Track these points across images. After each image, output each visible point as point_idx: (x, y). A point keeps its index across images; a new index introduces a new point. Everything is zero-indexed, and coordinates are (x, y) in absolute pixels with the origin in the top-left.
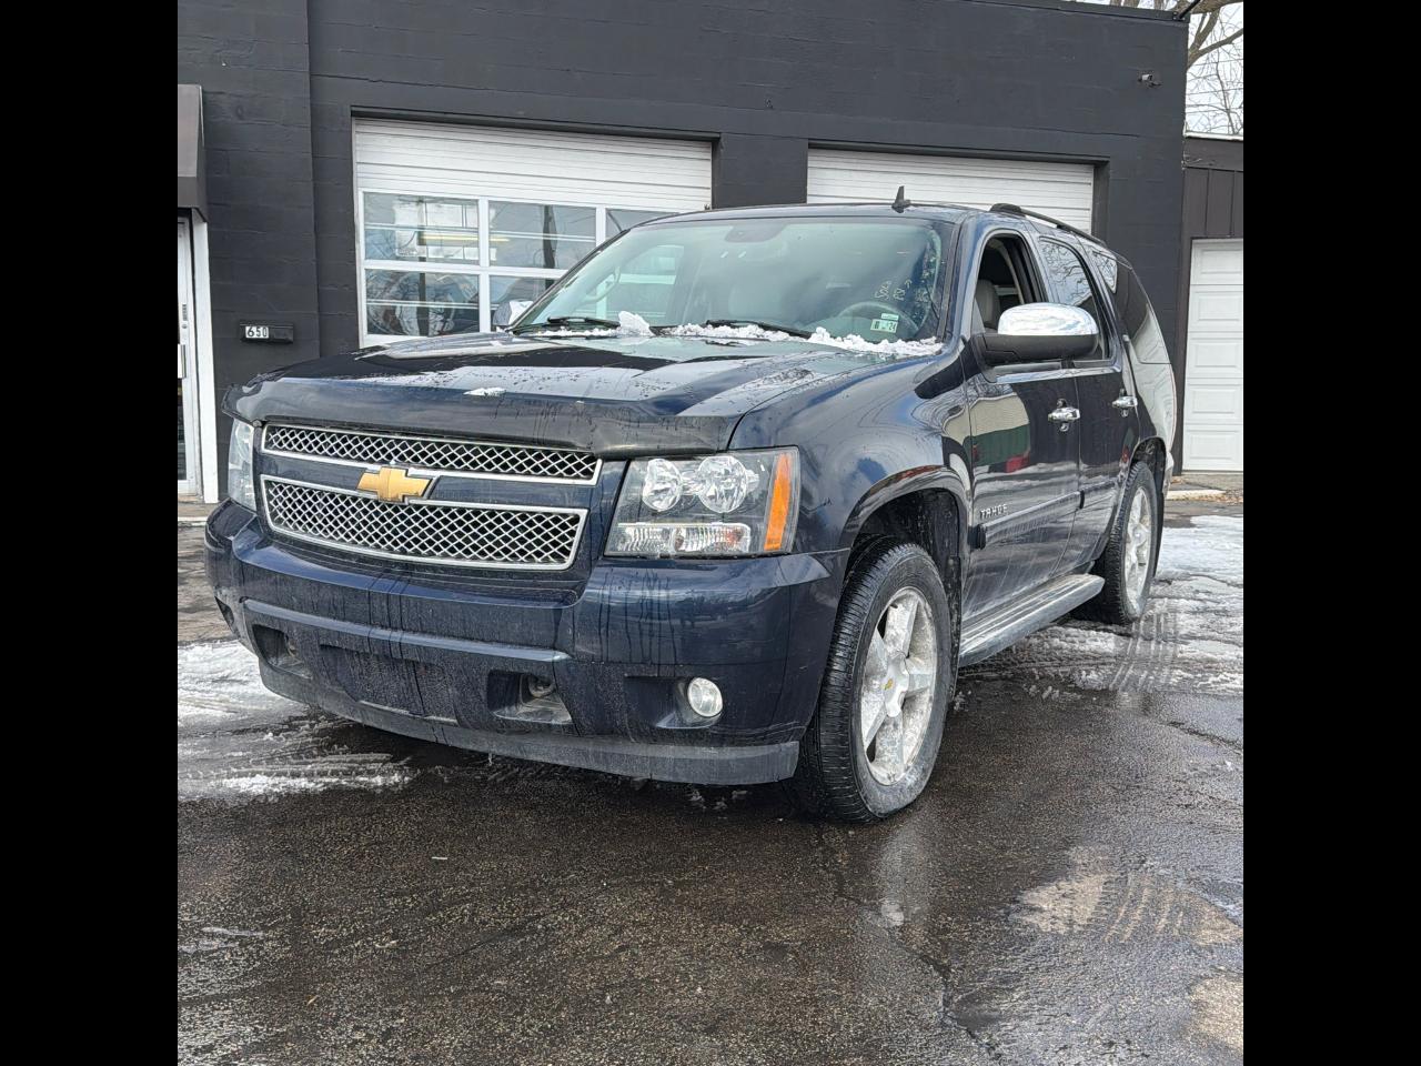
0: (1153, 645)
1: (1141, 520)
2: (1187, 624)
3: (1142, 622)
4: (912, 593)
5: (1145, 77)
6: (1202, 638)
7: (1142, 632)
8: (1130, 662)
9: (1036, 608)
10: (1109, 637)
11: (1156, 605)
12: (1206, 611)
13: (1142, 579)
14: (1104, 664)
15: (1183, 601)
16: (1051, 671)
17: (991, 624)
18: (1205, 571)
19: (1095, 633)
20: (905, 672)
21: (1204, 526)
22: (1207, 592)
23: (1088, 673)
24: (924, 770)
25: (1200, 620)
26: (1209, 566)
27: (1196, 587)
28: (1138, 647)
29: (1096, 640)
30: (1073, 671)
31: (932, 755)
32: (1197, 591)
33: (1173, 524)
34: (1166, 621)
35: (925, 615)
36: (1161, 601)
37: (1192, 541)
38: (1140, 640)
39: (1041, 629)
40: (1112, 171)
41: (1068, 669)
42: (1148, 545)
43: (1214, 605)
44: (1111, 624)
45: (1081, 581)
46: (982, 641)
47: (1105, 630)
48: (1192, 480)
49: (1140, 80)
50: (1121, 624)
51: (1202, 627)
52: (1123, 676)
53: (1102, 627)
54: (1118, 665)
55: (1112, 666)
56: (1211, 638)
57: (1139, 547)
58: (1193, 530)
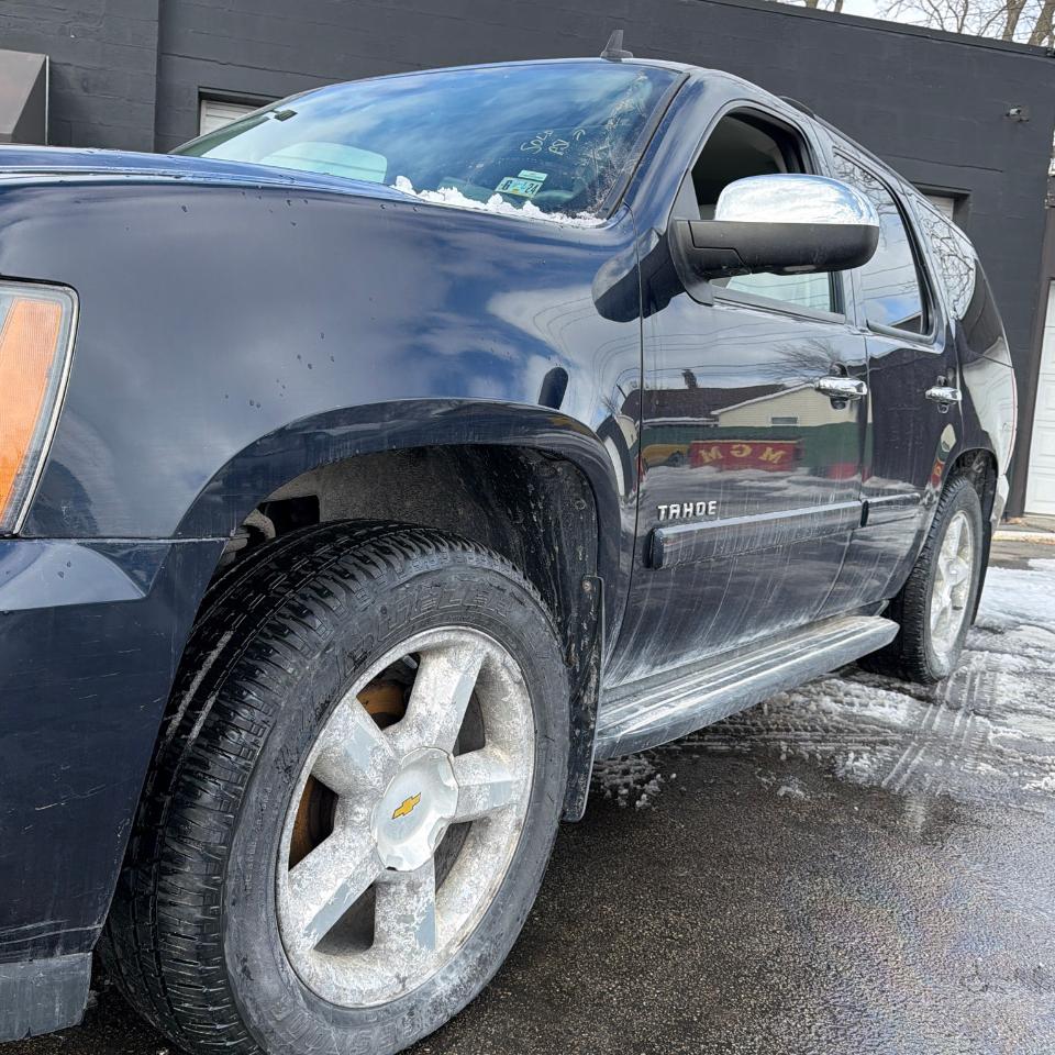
0: (959, 717)
1: (959, 553)
2: (1009, 689)
3: (950, 683)
4: (466, 638)
5: (1013, 111)
6: (1027, 712)
7: (948, 696)
8: (921, 743)
9: (783, 662)
10: (904, 701)
11: (973, 660)
12: (1035, 672)
13: (956, 627)
14: (885, 743)
15: (1007, 657)
16: (806, 748)
17: (699, 685)
18: (1038, 620)
19: (884, 692)
20: (451, 782)
21: (1042, 570)
22: (1039, 648)
23: (858, 754)
24: (483, 961)
25: (1027, 685)
26: (1043, 614)
27: (1026, 640)
28: (937, 719)
29: (883, 705)
30: (838, 751)
31: (509, 929)
32: (1027, 646)
33: (1001, 564)
34: (982, 683)
35: (505, 676)
36: (979, 655)
37: (1025, 584)
38: (943, 708)
39: (812, 681)
40: (971, 204)
41: (830, 747)
42: (966, 586)
43: (1045, 665)
44: (909, 681)
45: (866, 625)
46: (666, 712)
47: (900, 690)
48: (1033, 523)
49: (1008, 115)
50: (922, 683)
51: (1027, 695)
52: (906, 766)
53: (897, 685)
54: (903, 746)
55: (895, 749)
56: (1038, 713)
57: (954, 587)
58: (1029, 572)
